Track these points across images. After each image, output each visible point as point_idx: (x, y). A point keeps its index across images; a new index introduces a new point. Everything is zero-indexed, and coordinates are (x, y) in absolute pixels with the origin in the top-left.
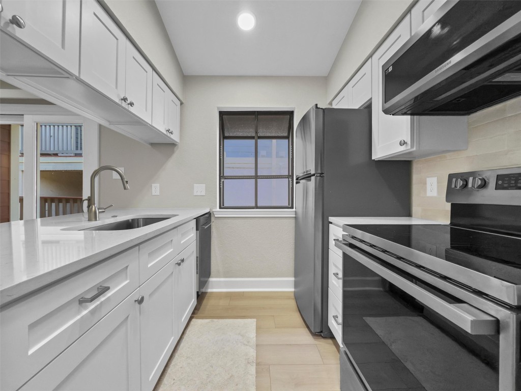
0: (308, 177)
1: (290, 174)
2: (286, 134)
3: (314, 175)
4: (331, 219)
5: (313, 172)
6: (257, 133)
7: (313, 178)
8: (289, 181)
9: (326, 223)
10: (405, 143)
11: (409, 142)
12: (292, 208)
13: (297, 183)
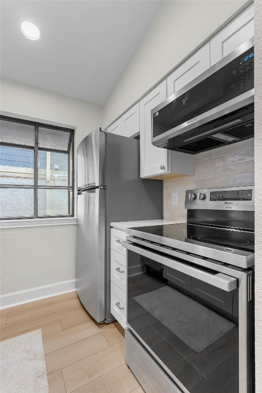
0: (91, 189)
1: (71, 185)
2: (66, 149)
3: (98, 187)
4: (112, 224)
5: (97, 185)
6: (37, 143)
7: (97, 190)
8: (69, 192)
9: (108, 228)
10: (164, 168)
11: (166, 167)
12: (73, 216)
13: (79, 194)
